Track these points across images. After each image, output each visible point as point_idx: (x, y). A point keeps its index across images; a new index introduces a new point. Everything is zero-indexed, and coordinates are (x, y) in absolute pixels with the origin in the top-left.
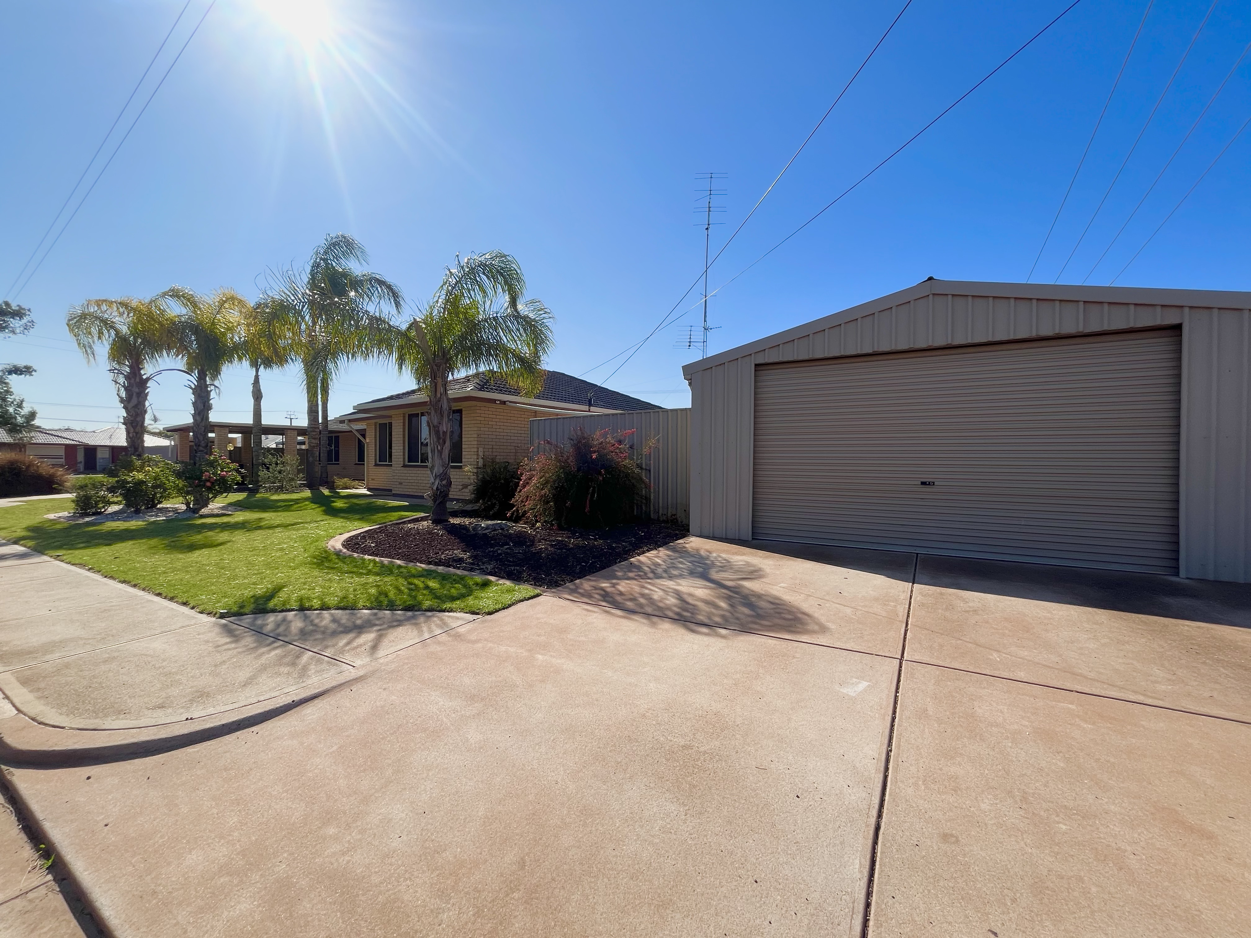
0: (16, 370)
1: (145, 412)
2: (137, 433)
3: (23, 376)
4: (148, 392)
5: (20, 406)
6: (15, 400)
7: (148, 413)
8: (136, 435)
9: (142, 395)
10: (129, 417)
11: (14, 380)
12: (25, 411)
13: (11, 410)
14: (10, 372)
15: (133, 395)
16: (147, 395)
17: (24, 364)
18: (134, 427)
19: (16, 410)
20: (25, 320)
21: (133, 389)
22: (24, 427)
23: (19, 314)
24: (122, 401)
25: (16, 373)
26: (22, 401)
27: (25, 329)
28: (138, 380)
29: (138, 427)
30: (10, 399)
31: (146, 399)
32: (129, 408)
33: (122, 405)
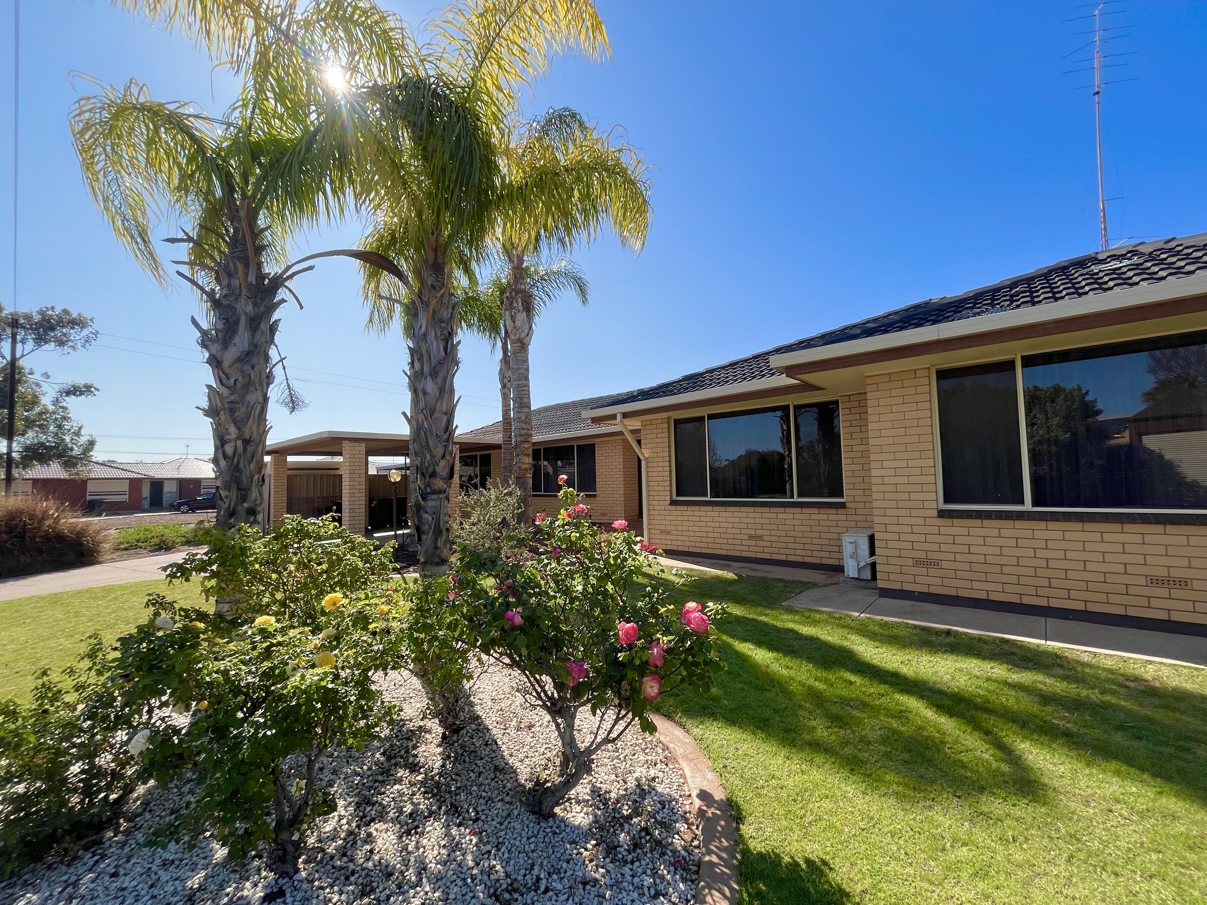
0: (74, 391)
1: (269, 378)
2: (246, 442)
3: (83, 397)
4: (277, 322)
5: (78, 434)
6: (72, 427)
7: (276, 381)
8: (245, 449)
9: (263, 326)
10: (225, 391)
11: (71, 402)
12: (83, 440)
13: (67, 439)
14: (68, 393)
15: (237, 322)
16: (273, 329)
17: (83, 383)
18: (239, 425)
19: (72, 439)
20: (85, 332)
21: (238, 306)
22: (81, 459)
23: (78, 323)
24: (205, 341)
25: (74, 394)
26: (80, 428)
27: (87, 341)
28: (252, 279)
29: (250, 422)
30: (67, 425)
31: (272, 341)
32: (226, 364)
33: (207, 355)
